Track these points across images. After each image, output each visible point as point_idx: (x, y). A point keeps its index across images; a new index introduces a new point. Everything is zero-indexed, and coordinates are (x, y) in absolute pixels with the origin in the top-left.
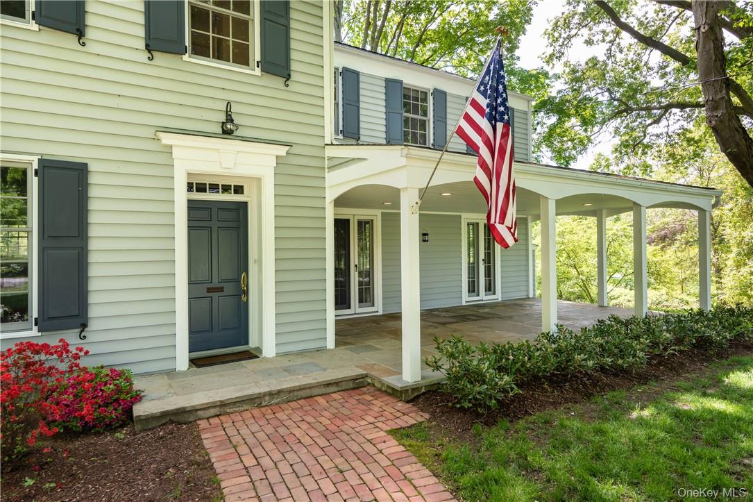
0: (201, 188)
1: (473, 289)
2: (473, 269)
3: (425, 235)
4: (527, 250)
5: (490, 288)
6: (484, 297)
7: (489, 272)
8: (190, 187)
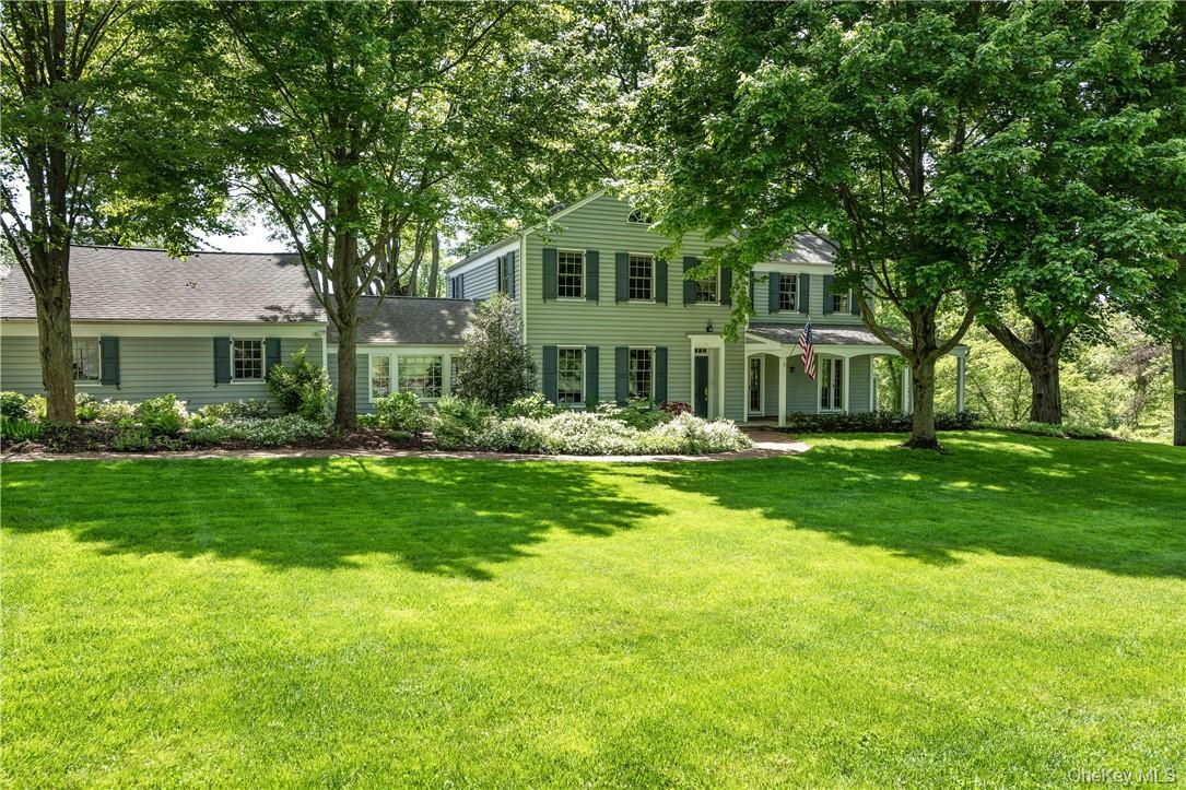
0: (700, 351)
1: (825, 403)
2: (826, 392)
3: (792, 368)
4: (869, 378)
5: (838, 403)
6: (833, 409)
7: (838, 393)
8: (696, 350)
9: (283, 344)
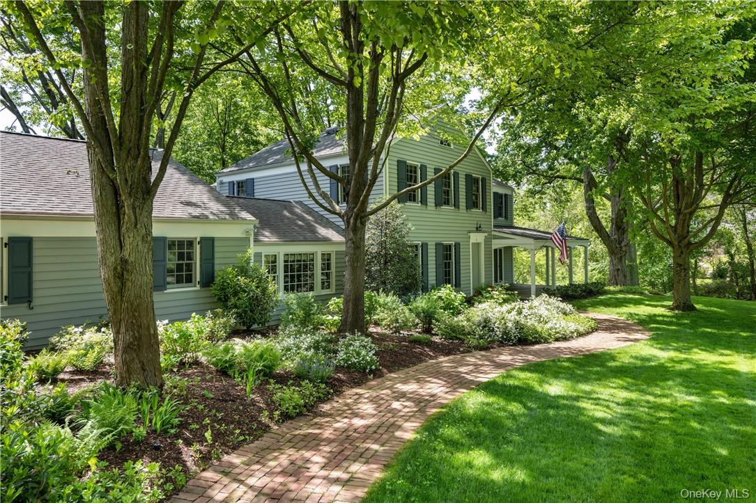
9: (216, 244)
